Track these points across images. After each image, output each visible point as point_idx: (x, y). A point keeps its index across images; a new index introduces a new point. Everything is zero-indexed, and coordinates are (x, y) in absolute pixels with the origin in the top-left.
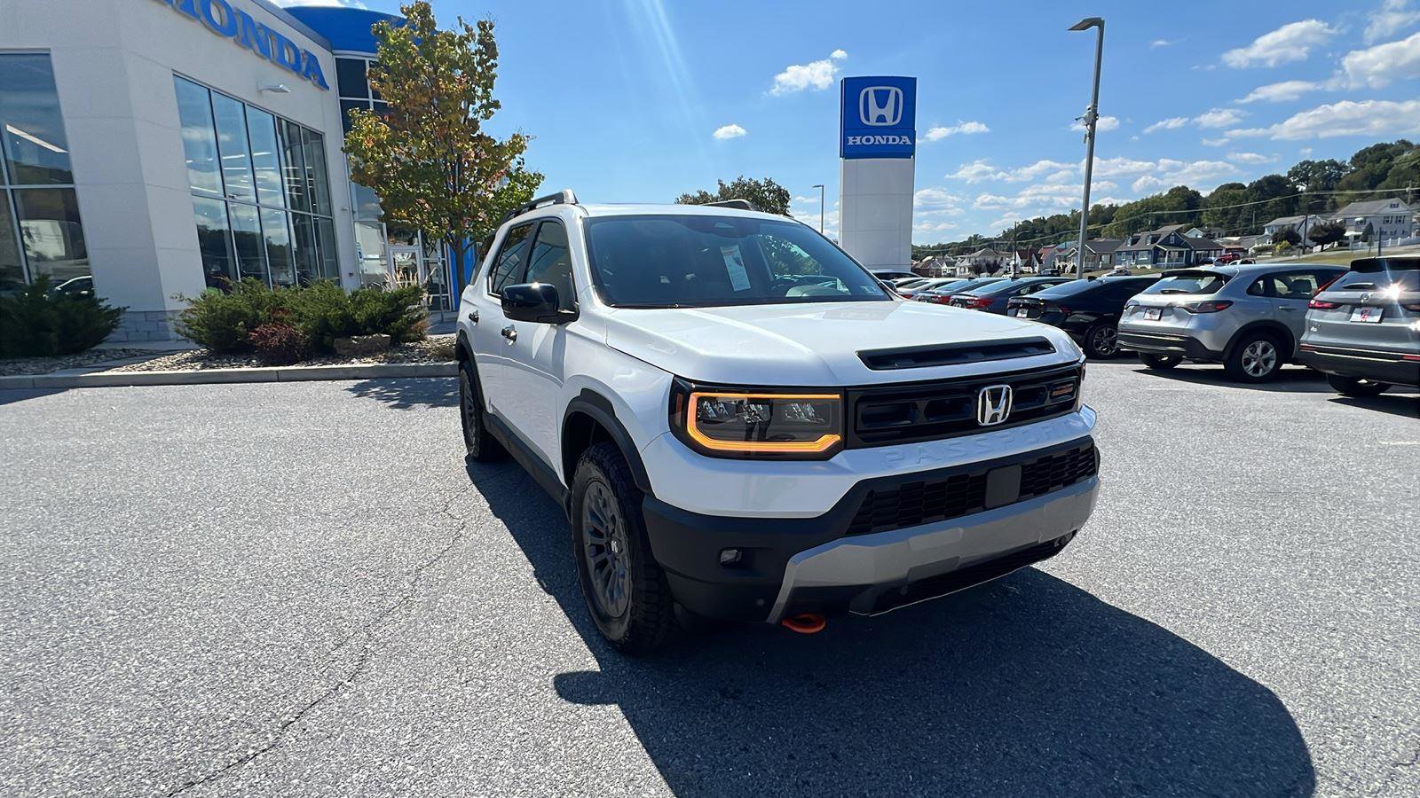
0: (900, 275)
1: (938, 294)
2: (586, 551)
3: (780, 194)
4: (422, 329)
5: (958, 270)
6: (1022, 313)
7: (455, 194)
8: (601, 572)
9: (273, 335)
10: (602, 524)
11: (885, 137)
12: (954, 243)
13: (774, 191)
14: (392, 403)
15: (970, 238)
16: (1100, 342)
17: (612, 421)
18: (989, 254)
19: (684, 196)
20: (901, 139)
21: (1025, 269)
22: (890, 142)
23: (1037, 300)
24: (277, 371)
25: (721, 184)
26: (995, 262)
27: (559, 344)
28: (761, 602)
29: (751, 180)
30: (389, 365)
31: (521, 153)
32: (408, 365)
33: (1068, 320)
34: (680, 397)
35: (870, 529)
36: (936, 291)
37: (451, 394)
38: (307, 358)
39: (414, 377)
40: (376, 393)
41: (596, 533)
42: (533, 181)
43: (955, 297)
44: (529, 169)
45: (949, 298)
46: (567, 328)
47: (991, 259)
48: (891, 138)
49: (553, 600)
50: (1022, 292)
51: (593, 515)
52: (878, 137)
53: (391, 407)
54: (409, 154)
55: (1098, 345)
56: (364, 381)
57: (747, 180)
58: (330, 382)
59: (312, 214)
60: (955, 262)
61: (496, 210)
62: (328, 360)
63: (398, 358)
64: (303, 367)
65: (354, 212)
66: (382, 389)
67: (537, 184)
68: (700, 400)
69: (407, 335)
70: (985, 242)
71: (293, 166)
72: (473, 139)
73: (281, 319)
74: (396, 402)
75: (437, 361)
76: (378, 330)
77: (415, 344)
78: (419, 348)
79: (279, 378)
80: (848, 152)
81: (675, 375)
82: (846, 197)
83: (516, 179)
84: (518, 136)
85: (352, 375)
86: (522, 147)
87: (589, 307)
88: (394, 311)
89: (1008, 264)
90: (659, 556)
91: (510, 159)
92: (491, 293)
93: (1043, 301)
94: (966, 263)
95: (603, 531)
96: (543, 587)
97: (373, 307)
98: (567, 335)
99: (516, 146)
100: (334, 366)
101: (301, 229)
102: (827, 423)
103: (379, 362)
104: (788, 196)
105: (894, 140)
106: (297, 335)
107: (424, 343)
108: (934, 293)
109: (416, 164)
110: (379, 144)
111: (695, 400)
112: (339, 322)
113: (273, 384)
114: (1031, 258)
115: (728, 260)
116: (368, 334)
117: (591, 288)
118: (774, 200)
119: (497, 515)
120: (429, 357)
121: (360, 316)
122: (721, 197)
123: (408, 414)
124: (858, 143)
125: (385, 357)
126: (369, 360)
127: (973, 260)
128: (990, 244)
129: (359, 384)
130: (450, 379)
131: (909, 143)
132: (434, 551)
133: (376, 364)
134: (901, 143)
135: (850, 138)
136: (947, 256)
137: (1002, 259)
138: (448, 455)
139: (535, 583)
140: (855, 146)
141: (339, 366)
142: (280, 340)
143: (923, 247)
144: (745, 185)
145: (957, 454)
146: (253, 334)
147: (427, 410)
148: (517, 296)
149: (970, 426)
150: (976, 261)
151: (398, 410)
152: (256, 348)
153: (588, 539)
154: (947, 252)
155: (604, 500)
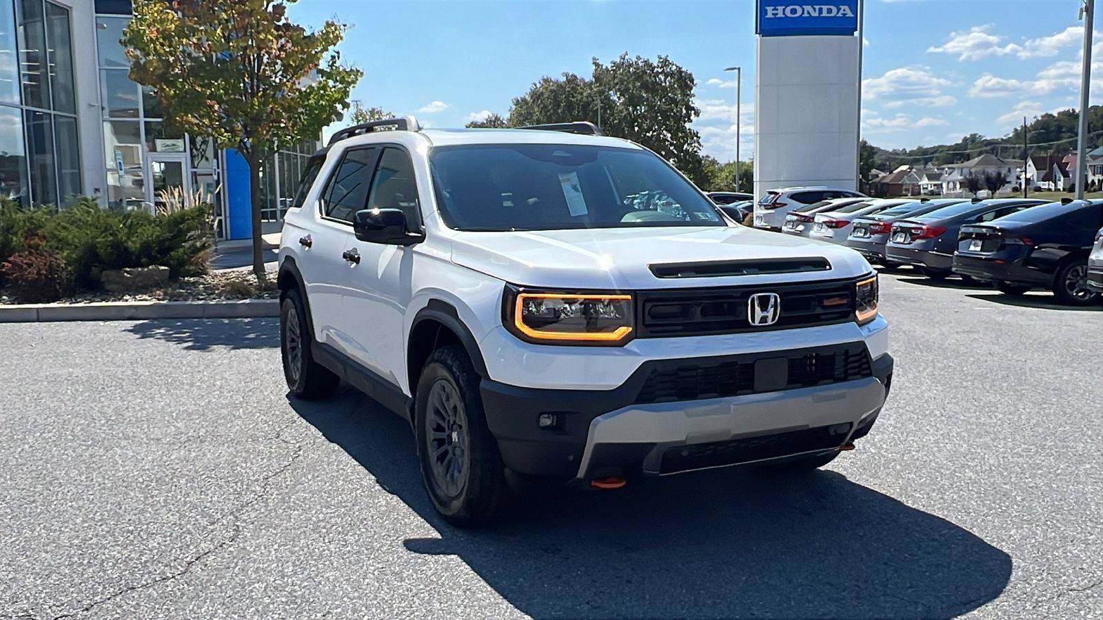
0: (837, 195)
1: (879, 220)
2: (429, 444)
3: (680, 77)
4: (204, 261)
5: (944, 185)
6: (975, 245)
7: (253, 95)
8: (442, 463)
9: (30, 265)
10: (444, 419)
11: (817, 7)
12: (940, 146)
13: (672, 74)
14: (186, 345)
15: (965, 139)
16: (1075, 283)
17: (456, 322)
18: (989, 163)
19: (544, 80)
20: (839, 10)
21: (1044, 185)
22: (825, 14)
23: (994, 229)
24: (37, 309)
25: (597, 65)
26: (999, 174)
27: (407, 264)
28: (571, 458)
29: (638, 58)
30: (172, 303)
31: (335, 45)
32: (194, 303)
33: (1033, 255)
34: (510, 297)
35: (654, 399)
36: (877, 216)
37: (252, 336)
38: (70, 295)
39: (202, 318)
40: (163, 334)
41: (439, 428)
42: (347, 78)
43: (897, 224)
44: (342, 64)
45: (890, 225)
46: (415, 249)
47: (992, 170)
48: (825, 8)
49: (396, 498)
50: (985, 217)
51: (437, 412)
52: (808, 8)
53: (187, 348)
54: (198, 46)
55: (1072, 287)
56: (141, 322)
57: (634, 60)
58: (101, 323)
59: (52, 112)
60: (941, 174)
61: (302, 113)
62: (94, 297)
63: (181, 295)
64: (67, 305)
65: (103, 108)
66: (168, 331)
67: (354, 82)
68: (525, 299)
69: (187, 267)
70: (986, 145)
71: (27, 48)
72: (278, 28)
73: (37, 247)
74: (190, 344)
75: (229, 299)
76: (153, 260)
77: (196, 279)
78: (203, 284)
79: (39, 317)
80: (767, 28)
81: (507, 282)
82: (764, 85)
83: (329, 76)
84: (333, 24)
85: (127, 314)
86: (337, 38)
87: (433, 230)
88: (174, 237)
89: (1018, 178)
90: (493, 427)
91: (322, 51)
92: (324, 216)
93: (1001, 230)
94: (956, 176)
95: (445, 425)
96: (385, 489)
97: (149, 233)
98: (414, 255)
99: (330, 37)
100: (104, 304)
101: (36, 133)
102: (623, 318)
103: (159, 300)
104: (692, 81)
105: (829, 11)
106: (58, 266)
107: (209, 279)
108: (873, 219)
109: (209, 59)
110: (166, 36)
111: (521, 299)
112: (109, 249)
113: (33, 324)
114: (1051, 169)
115: (566, 187)
116: (142, 266)
117: (436, 213)
118: (671, 86)
119: (332, 441)
120: (217, 294)
121: (134, 244)
122: (596, 82)
123: (207, 356)
124: (780, 15)
125: (165, 294)
126: (145, 297)
127: (966, 171)
128: (994, 148)
129: (136, 326)
130: (246, 320)
131: (850, 14)
132: (276, 466)
133: (154, 301)
134: (840, 15)
135: (770, 9)
136: (930, 165)
137: (1009, 170)
138: (266, 393)
139: (378, 487)
140: (776, 19)
141: (110, 304)
142: (38, 273)
143: (895, 153)
144: (631, 65)
145: (728, 346)
146: (6, 264)
147: (229, 352)
148: (368, 220)
149: (743, 326)
150: (971, 173)
151: (195, 351)
152: (8, 281)
153: (431, 435)
154: (931, 159)
155: (447, 394)
